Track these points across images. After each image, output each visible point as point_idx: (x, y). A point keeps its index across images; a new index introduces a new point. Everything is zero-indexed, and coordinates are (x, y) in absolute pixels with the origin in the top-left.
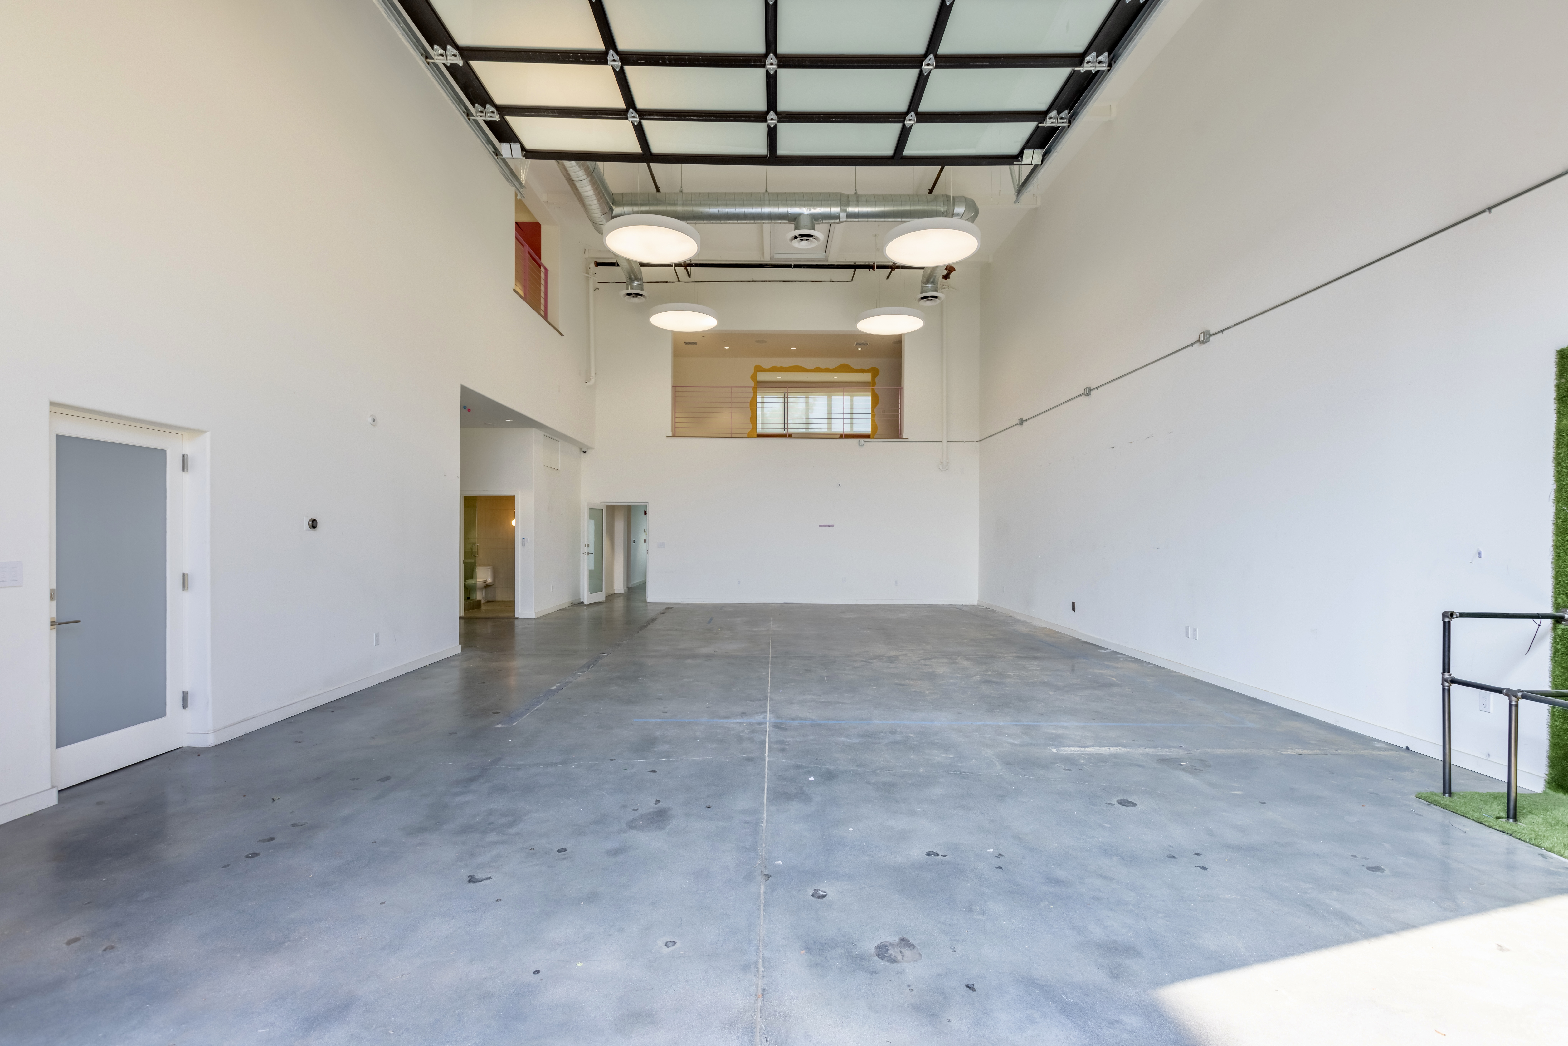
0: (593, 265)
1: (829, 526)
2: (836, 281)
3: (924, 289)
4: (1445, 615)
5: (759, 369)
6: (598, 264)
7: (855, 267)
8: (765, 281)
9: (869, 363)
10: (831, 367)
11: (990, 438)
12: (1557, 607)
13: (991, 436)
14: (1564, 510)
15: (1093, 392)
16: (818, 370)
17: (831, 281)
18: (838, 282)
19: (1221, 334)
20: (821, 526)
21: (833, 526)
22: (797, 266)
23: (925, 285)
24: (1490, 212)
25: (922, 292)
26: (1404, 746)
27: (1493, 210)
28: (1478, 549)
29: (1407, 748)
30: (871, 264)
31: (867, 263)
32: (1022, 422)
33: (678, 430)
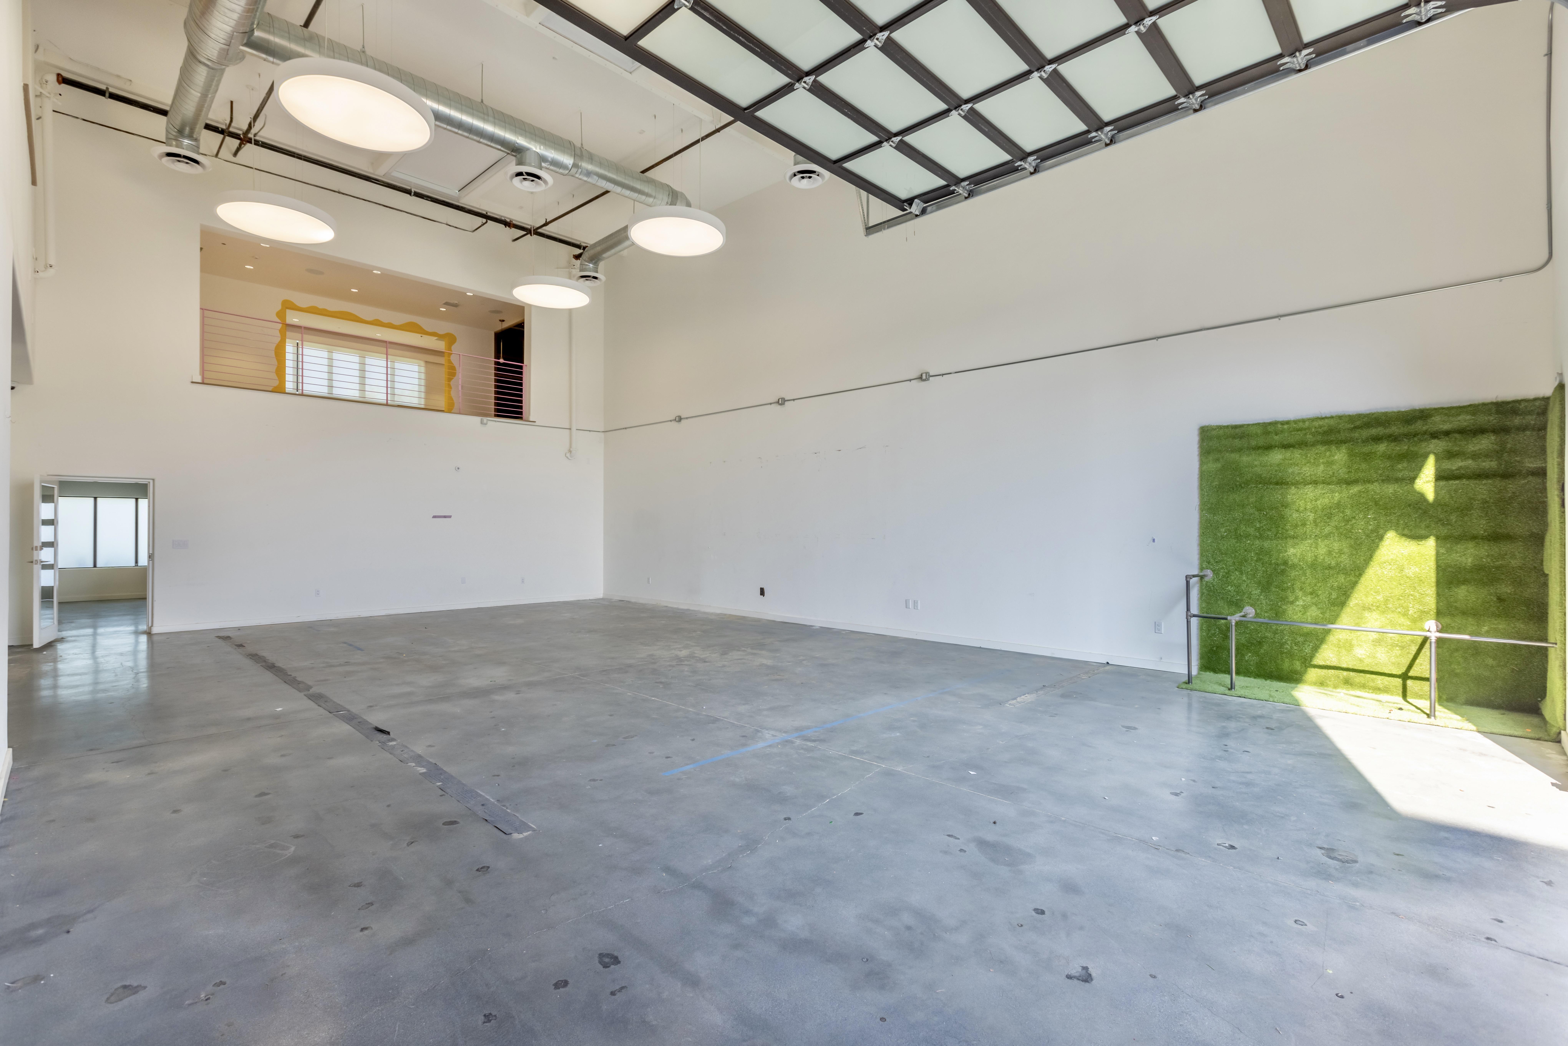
0: (53, 78)
1: (445, 517)
2: (453, 226)
3: (584, 267)
4: (1186, 577)
5: (288, 305)
6: (64, 80)
7: (487, 217)
8: (357, 198)
9: (444, 327)
10: (397, 323)
11: (625, 430)
12: (1202, 569)
13: (626, 428)
14: (1206, 515)
15: (786, 403)
16: (377, 323)
17: (447, 224)
18: (456, 228)
19: (941, 376)
20: (434, 517)
21: (450, 517)
22: (418, 195)
23: (587, 263)
24: (1157, 340)
25: (581, 270)
26: (1105, 662)
27: (1159, 339)
28: (1152, 537)
29: (1108, 663)
30: (508, 220)
31: (503, 218)
32: (679, 419)
33: (207, 374)
